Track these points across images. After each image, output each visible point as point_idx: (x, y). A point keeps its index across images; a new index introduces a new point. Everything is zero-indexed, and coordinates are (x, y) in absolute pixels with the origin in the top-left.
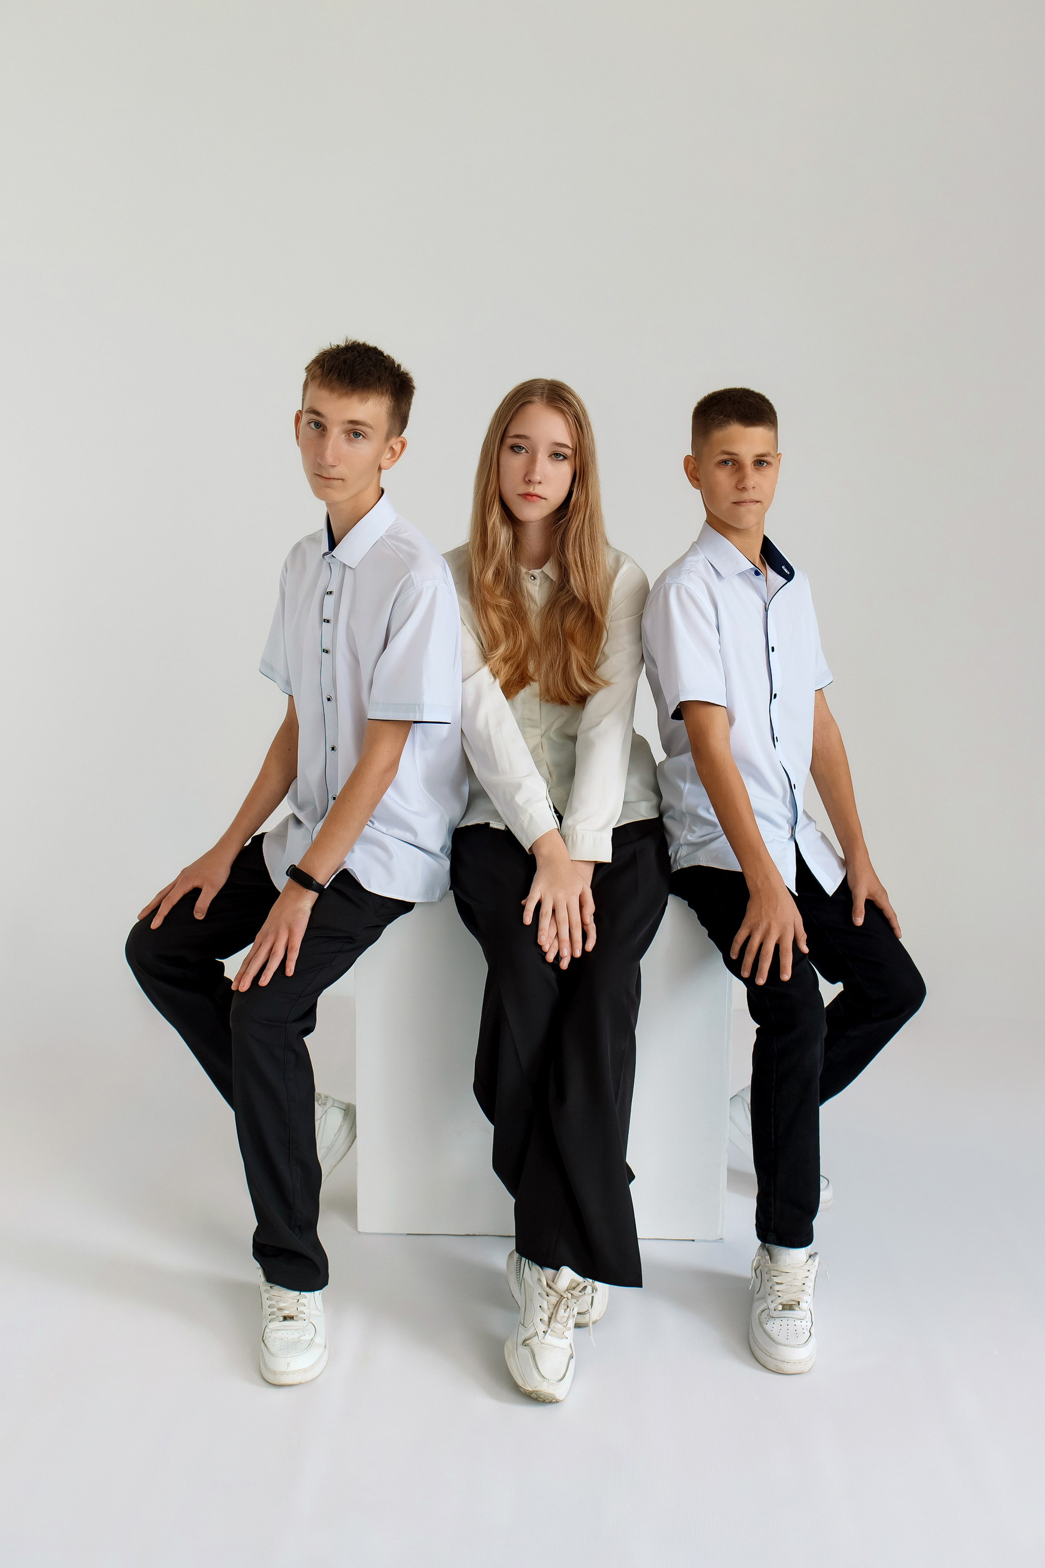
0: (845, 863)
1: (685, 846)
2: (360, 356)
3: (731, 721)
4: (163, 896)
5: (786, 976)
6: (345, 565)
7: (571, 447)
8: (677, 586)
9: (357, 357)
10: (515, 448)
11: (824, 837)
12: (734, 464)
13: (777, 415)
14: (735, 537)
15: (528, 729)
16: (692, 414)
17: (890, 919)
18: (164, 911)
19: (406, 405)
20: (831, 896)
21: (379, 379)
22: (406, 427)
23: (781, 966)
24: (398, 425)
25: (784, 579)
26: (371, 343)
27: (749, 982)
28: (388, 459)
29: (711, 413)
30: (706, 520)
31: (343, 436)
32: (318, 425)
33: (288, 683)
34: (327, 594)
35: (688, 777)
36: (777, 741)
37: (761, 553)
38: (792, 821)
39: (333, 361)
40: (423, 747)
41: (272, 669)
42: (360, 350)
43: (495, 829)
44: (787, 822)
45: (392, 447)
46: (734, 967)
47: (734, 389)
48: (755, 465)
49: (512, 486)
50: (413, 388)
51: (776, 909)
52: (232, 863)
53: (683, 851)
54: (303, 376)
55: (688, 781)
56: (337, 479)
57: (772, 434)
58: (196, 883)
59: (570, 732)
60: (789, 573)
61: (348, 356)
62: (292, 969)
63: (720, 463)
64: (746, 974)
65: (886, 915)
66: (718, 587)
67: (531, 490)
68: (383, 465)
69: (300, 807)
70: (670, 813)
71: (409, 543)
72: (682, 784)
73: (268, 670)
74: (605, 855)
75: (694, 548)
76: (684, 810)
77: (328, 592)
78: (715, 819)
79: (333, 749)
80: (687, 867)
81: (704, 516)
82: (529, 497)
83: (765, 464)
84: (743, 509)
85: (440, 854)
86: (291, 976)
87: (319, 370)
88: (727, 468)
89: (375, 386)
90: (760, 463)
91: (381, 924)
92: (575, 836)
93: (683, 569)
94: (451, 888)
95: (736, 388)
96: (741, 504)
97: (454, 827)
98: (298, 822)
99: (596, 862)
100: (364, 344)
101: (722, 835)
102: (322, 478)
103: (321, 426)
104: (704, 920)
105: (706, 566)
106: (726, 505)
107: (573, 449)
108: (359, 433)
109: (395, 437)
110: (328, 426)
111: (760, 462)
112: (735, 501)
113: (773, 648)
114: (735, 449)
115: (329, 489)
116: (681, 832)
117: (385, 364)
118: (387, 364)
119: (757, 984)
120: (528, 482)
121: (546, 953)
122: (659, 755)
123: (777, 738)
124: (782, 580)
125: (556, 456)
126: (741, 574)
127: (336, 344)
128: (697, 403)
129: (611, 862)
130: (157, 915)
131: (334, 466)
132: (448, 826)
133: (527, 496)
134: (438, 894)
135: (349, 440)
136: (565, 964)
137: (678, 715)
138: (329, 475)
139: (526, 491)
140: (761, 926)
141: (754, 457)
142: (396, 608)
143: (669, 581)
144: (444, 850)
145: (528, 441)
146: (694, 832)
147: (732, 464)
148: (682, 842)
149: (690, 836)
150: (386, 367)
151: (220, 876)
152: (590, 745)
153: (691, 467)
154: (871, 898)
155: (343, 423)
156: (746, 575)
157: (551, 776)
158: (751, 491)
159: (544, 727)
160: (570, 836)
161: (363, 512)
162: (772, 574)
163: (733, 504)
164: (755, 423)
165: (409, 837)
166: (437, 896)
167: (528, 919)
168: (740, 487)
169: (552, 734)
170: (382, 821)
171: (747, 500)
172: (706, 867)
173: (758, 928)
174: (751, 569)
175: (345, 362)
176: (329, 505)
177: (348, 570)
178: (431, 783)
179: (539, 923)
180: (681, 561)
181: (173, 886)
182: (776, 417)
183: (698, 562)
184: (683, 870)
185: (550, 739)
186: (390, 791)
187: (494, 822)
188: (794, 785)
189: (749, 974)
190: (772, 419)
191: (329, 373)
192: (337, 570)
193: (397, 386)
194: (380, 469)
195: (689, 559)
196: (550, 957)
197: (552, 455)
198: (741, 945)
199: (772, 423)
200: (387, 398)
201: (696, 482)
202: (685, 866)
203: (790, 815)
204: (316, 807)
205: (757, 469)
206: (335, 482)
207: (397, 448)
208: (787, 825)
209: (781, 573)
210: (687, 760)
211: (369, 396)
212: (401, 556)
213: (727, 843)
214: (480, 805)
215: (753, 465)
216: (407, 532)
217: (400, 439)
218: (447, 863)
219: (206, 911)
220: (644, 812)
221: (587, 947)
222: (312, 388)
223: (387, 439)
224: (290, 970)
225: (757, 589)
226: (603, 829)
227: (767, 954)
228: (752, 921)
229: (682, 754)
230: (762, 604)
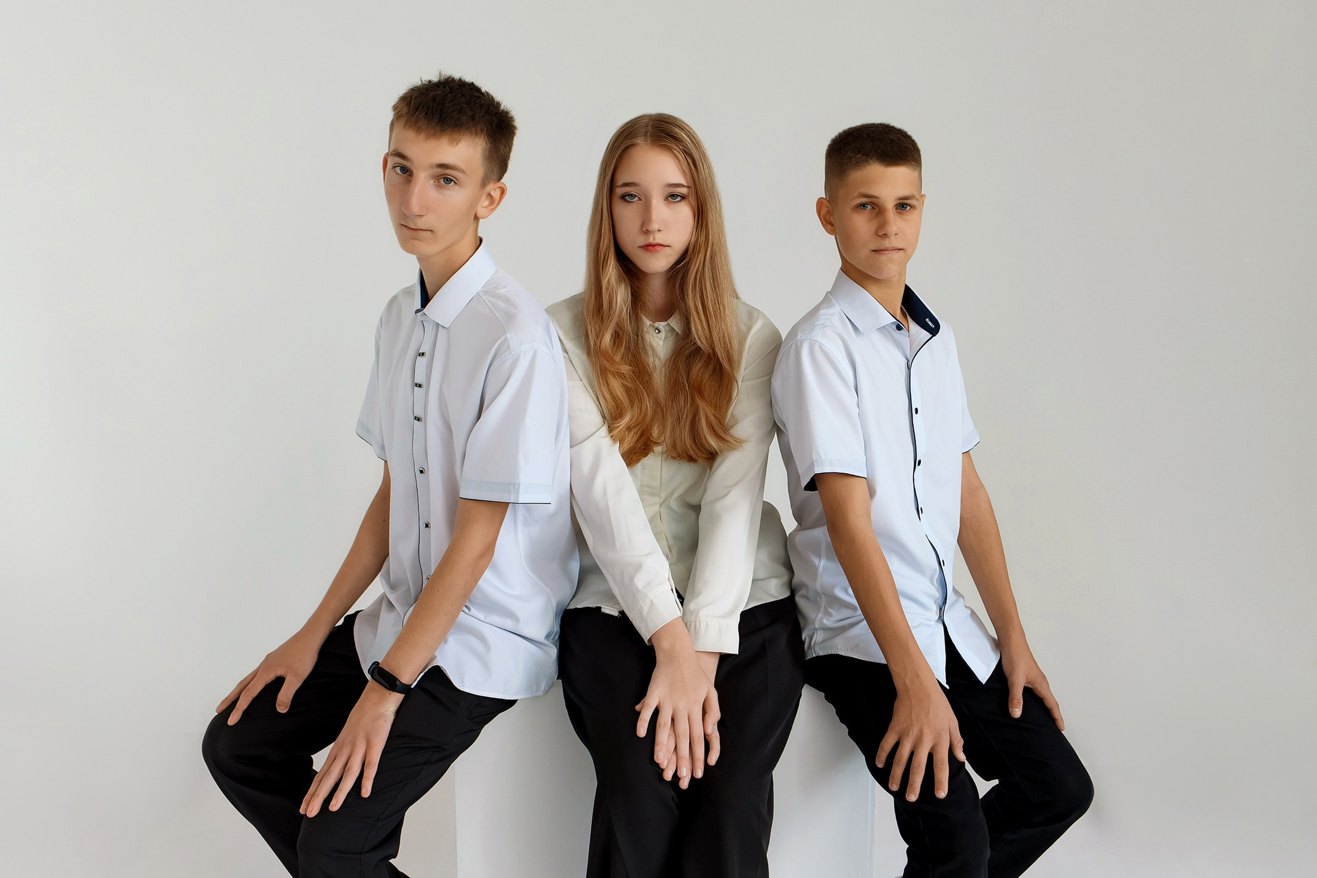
0: (999, 645)
1: (822, 631)
2: (452, 93)
3: (872, 493)
4: (244, 686)
5: (942, 792)
6: (438, 324)
7: (686, 185)
8: (811, 342)
9: (449, 93)
10: (627, 198)
11: (973, 614)
12: (873, 208)
13: (921, 153)
14: (874, 288)
15: (646, 497)
16: (826, 152)
17: (1051, 709)
18: (243, 705)
19: (505, 147)
20: (984, 683)
21: (473, 118)
22: (506, 171)
23: (936, 781)
24: (496, 170)
25: (928, 333)
26: (468, 79)
27: (899, 797)
28: (486, 207)
29: (847, 152)
30: (841, 268)
31: (432, 182)
32: (404, 170)
33: (383, 447)
34: (419, 355)
35: (823, 553)
36: (922, 513)
37: (902, 304)
38: (940, 601)
39: (421, 98)
40: (526, 524)
41: (368, 431)
42: (454, 86)
43: (607, 614)
44: (935, 603)
45: (490, 193)
46: (882, 776)
47: (872, 124)
48: (896, 209)
49: (631, 239)
50: (515, 128)
51: (929, 713)
52: (320, 648)
53: (819, 637)
54: (390, 115)
55: (823, 557)
56: (425, 230)
57: (916, 174)
58: (279, 673)
59: (693, 500)
60: (934, 326)
61: (439, 92)
62: (369, 788)
63: (858, 207)
64: (895, 787)
65: (1047, 705)
66: (856, 344)
67: (651, 240)
68: (479, 215)
69: (393, 587)
70: (803, 592)
71: (507, 300)
72: (816, 561)
73: (364, 433)
74: (732, 646)
75: (827, 300)
76: (819, 591)
77: (420, 353)
78: (854, 601)
79: (427, 526)
80: (823, 655)
81: (839, 263)
82: (651, 248)
83: (908, 207)
84: (884, 258)
85: (546, 642)
86: (367, 797)
87: (406, 108)
88: (866, 212)
89: (468, 126)
90: (903, 207)
91: (474, 728)
92: (698, 623)
93: (816, 324)
94: (558, 678)
95: (874, 124)
96: (882, 252)
97: (564, 609)
98: (390, 605)
99: (721, 653)
100: (460, 80)
101: (862, 621)
102: (408, 229)
103: (407, 171)
104: (844, 716)
105: (842, 320)
106: (864, 253)
107: (689, 187)
108: (450, 178)
109: (493, 182)
110: (414, 171)
111: (903, 205)
112: (874, 249)
113: (916, 409)
114: (873, 191)
115: (417, 242)
116: (816, 615)
117: (481, 101)
118: (483, 101)
119: (907, 799)
120: (646, 231)
121: (663, 770)
122: (789, 524)
123: (921, 508)
124: (926, 335)
125: (672, 197)
126: (882, 329)
127: (427, 80)
128: (830, 140)
129: (738, 653)
130: (235, 709)
131: (422, 216)
132: (555, 610)
133: (649, 247)
134: (543, 686)
135: (439, 187)
136: (684, 784)
137: (812, 485)
138: (416, 226)
139: (646, 243)
140: (911, 732)
141: (896, 200)
142: (490, 374)
143: (801, 337)
144: (551, 636)
145: (637, 188)
146: (830, 615)
147: (871, 207)
148: (817, 626)
149: (827, 620)
150: (481, 104)
151: (306, 663)
152: (715, 519)
153: (824, 210)
154: (1030, 686)
155: (432, 167)
156: (886, 329)
157: (670, 551)
158: (893, 238)
159: (663, 495)
160: (692, 623)
161: (457, 266)
162: (914, 327)
163: (873, 252)
164: (897, 163)
165: (509, 624)
166: (543, 689)
167: (642, 730)
168: (881, 232)
169: (673, 504)
170: (480, 606)
171: (888, 248)
172: (846, 657)
173: (908, 735)
174: (893, 323)
175: (434, 99)
176: (420, 259)
177: (441, 329)
178: (536, 561)
179: (656, 735)
180: (813, 313)
181: (254, 675)
182: (920, 155)
183: (833, 316)
184: (818, 657)
185: (670, 508)
186: (488, 574)
187: (606, 607)
188: (943, 561)
189: (899, 787)
190: (916, 158)
191: (417, 111)
192: (430, 329)
193: (494, 126)
194: (476, 218)
195: (822, 312)
196: (668, 776)
197: (668, 197)
198: (888, 753)
199: (916, 162)
200: (483, 139)
201: (829, 227)
202: (822, 654)
203: (938, 594)
204: (409, 587)
205: (900, 213)
206: (423, 234)
207: (496, 194)
208: (935, 605)
209: (925, 326)
210: (821, 534)
211: (461, 136)
212: (498, 315)
213: (868, 630)
214: (593, 585)
215: (895, 208)
216: (506, 287)
217: (499, 185)
218: (554, 652)
219: (290, 704)
220: (774, 592)
221: (710, 760)
222: (399, 127)
223: (484, 184)
224: (366, 791)
225: (899, 345)
226: (730, 614)
227: (919, 766)
228: (901, 725)
229: (815, 528)
230: (904, 361)
